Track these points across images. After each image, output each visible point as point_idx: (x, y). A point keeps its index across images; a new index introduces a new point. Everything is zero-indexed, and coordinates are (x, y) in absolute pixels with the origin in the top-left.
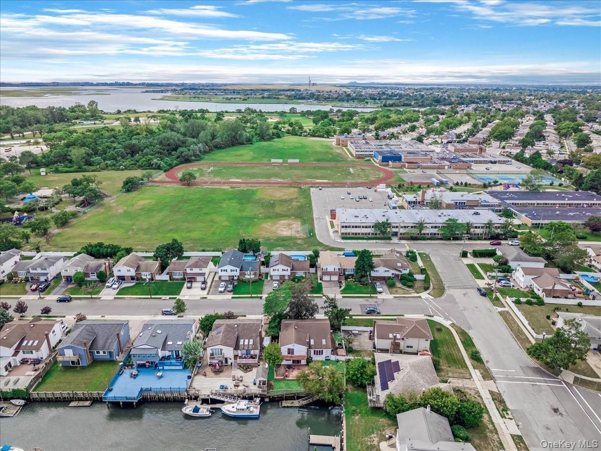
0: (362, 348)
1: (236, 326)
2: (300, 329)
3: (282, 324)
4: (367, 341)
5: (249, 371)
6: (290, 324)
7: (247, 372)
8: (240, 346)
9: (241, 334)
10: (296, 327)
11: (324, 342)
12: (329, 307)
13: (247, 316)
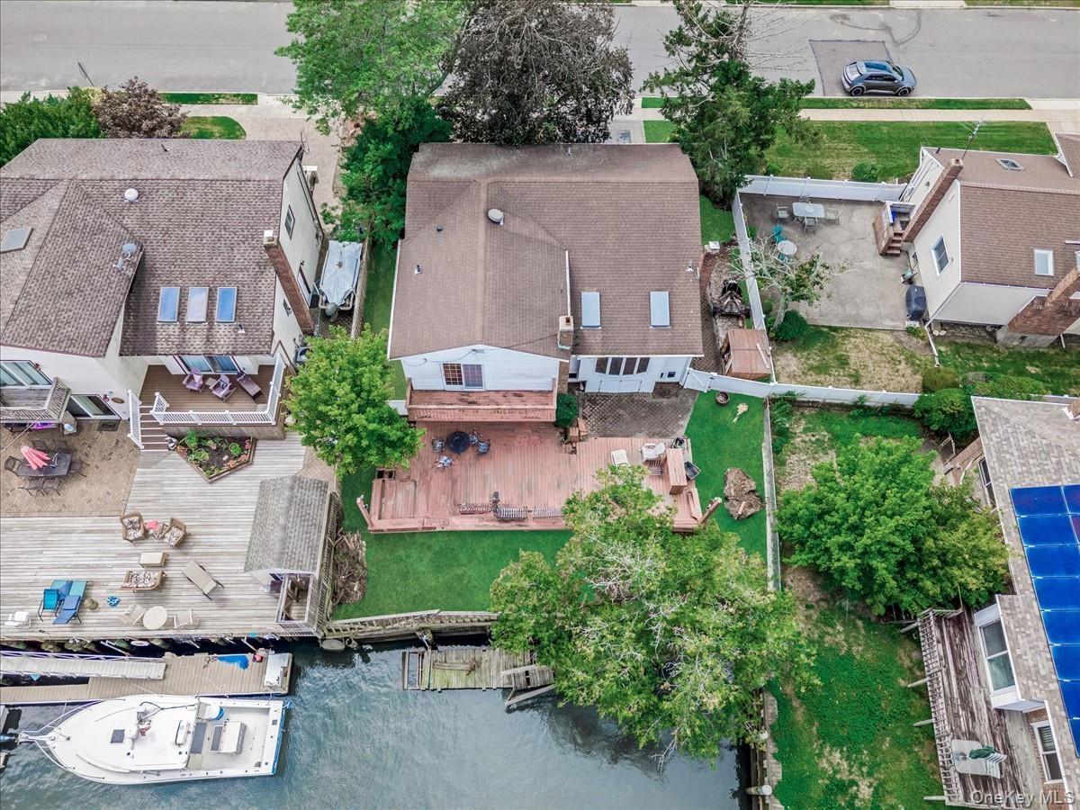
0: (850, 310)
1: (131, 194)
2: (516, 225)
3: (410, 188)
4: (868, 264)
5: (233, 470)
6: (463, 186)
7: (220, 477)
8: (161, 333)
9: (160, 254)
10: (496, 214)
11: (659, 305)
12: (696, 73)
13: (262, 98)
